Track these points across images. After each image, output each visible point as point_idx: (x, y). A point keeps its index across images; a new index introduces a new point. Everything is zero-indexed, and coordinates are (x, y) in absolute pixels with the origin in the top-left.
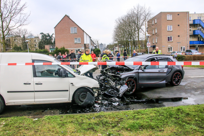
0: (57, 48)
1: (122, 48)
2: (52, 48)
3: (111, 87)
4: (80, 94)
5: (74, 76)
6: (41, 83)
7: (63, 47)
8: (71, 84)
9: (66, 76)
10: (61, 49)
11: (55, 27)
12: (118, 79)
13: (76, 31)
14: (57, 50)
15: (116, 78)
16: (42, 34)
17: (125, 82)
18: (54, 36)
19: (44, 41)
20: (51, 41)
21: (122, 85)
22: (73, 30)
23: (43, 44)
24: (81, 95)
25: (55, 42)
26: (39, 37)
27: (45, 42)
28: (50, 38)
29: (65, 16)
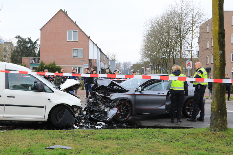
0: (42, 64)
1: (155, 70)
2: (34, 62)
3: (99, 110)
4: (58, 112)
5: (53, 92)
6: (14, 96)
7: (52, 62)
8: (48, 99)
9: (43, 90)
10: (50, 65)
11: (42, 28)
12: (108, 101)
13: (77, 38)
14: (42, 66)
15: (106, 100)
16: (18, 39)
17: (115, 104)
18: (39, 42)
19: (21, 51)
20: (34, 51)
21: (111, 108)
22: (71, 36)
23: (20, 55)
24: (58, 114)
25: (41, 54)
26: (13, 43)
27: (24, 53)
28: (32, 46)
29: (59, 12)
